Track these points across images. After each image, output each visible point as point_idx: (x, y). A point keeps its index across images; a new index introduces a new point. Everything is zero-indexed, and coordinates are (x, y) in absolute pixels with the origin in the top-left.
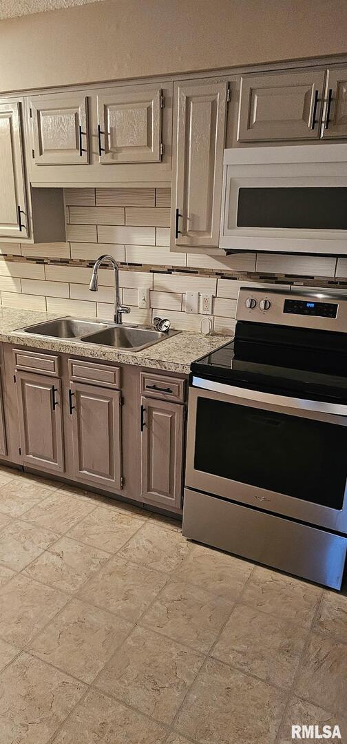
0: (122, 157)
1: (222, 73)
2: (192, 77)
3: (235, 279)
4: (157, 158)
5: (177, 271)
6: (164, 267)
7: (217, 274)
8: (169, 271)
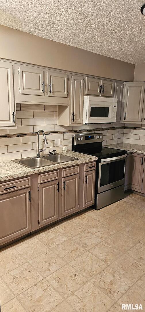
0: (56, 94)
1: (83, 75)
2: (77, 74)
3: (68, 133)
4: (67, 96)
5: (52, 133)
6: (47, 132)
7: (63, 132)
8: (49, 134)
